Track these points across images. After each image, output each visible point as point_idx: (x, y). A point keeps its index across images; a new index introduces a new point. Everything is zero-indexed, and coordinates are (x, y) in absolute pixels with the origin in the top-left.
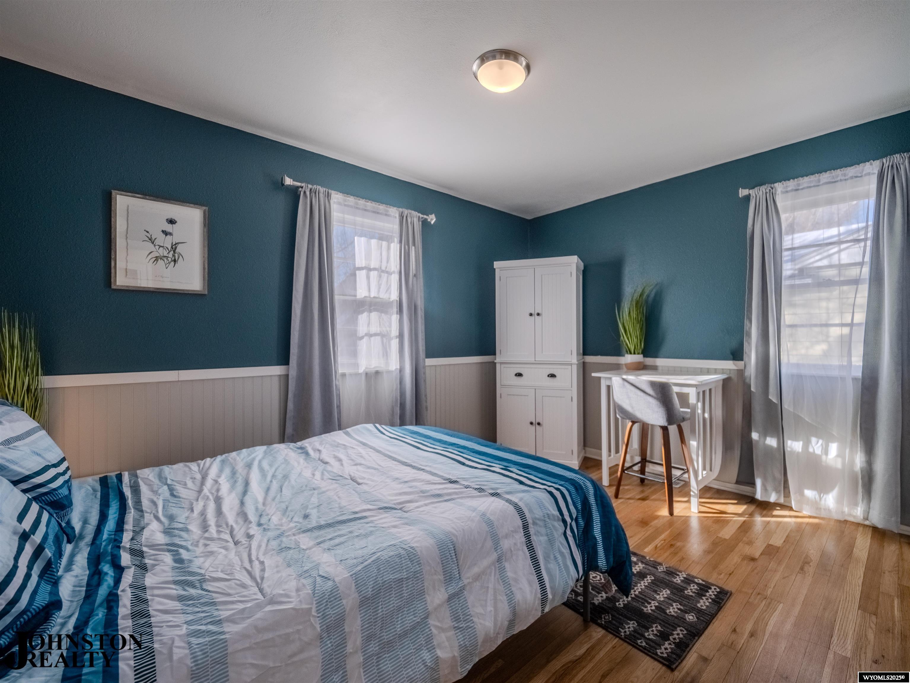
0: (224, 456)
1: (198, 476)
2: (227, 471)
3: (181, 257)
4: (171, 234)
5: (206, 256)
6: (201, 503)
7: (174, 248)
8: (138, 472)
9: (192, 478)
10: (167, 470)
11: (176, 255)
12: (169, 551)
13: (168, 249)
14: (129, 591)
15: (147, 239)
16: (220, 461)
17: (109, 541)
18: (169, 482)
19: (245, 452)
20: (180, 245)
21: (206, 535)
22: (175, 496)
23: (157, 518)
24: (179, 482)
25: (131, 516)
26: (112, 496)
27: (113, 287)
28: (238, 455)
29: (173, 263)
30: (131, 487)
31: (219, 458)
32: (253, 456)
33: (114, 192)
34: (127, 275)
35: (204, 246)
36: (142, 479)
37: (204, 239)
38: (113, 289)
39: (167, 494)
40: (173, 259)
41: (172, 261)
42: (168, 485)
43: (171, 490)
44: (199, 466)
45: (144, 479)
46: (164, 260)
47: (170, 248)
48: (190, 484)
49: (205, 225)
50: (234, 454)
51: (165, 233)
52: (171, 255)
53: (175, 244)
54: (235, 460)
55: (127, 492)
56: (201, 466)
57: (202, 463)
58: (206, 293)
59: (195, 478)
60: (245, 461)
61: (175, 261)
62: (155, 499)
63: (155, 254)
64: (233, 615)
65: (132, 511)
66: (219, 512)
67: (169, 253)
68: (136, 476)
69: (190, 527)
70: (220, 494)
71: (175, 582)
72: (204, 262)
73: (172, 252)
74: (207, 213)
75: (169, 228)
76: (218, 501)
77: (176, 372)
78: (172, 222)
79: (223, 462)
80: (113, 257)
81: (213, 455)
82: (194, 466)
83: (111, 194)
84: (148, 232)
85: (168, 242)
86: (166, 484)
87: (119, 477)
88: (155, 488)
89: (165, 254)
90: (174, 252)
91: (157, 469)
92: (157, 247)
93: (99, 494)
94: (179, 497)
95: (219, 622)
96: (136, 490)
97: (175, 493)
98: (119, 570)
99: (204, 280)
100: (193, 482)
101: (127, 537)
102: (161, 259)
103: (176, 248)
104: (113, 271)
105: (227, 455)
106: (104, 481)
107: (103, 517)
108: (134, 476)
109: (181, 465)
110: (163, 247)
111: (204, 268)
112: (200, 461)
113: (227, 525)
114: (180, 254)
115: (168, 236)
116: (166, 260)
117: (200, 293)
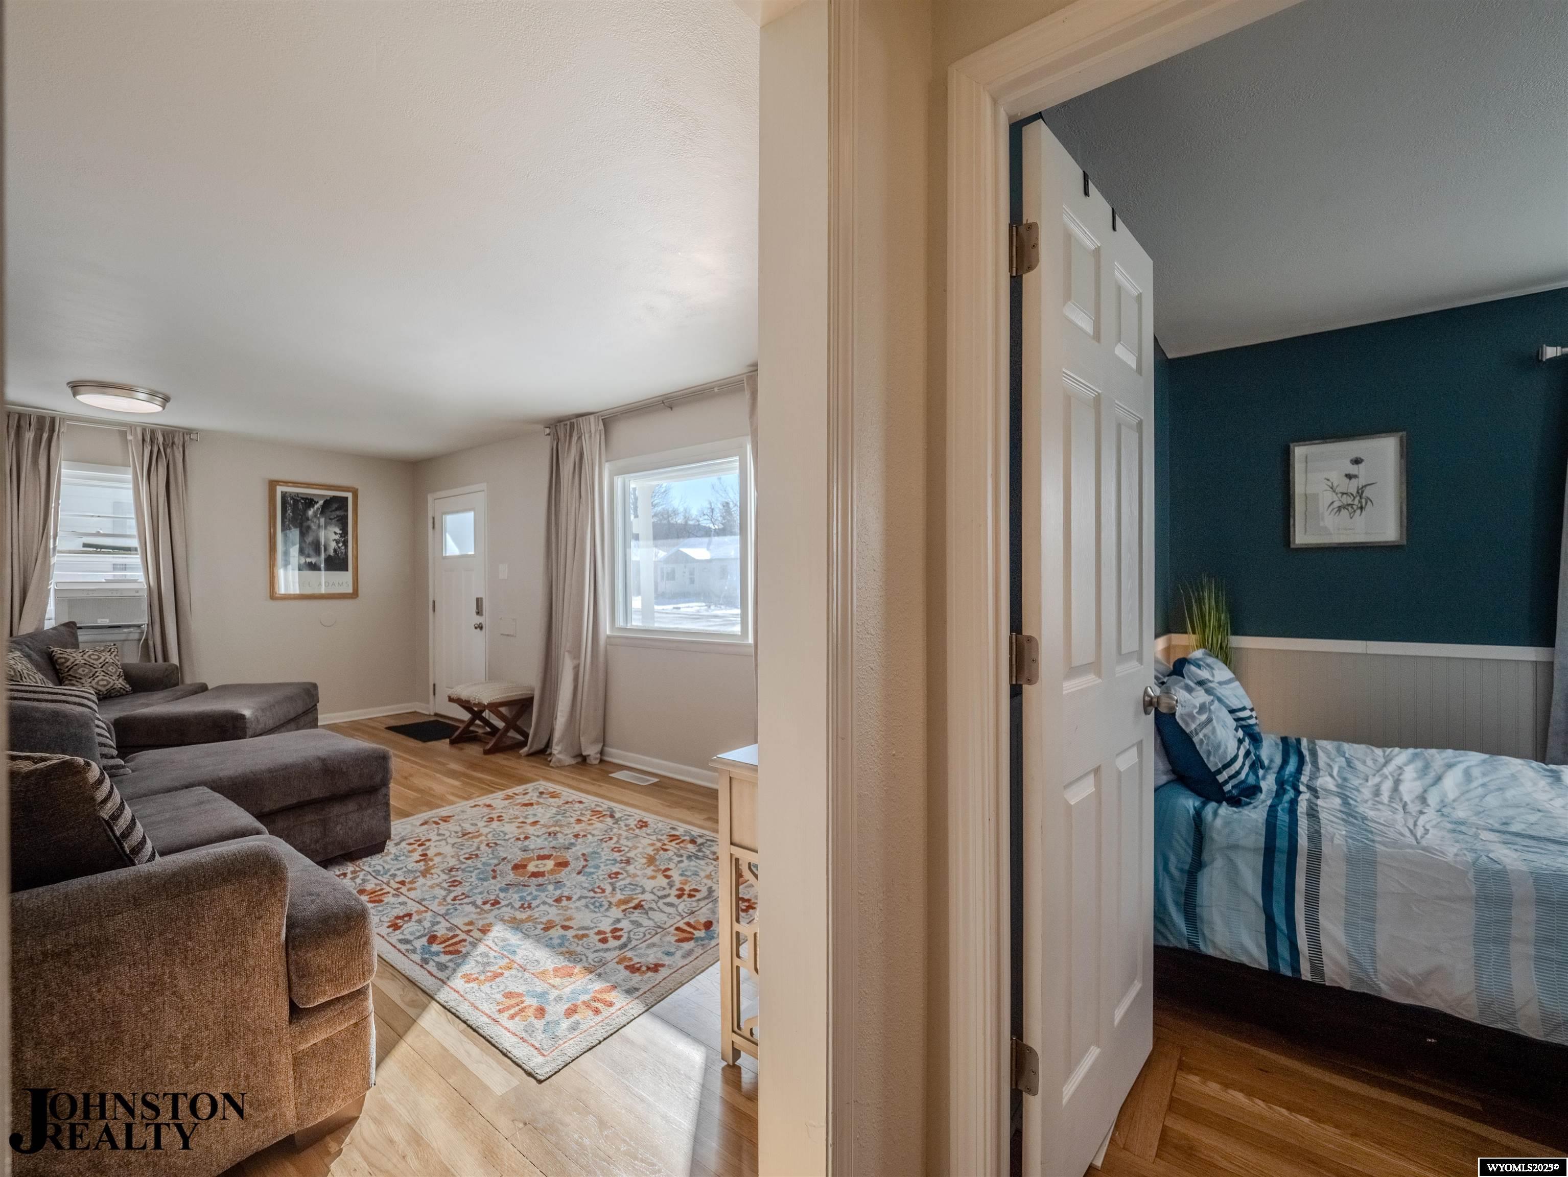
0: (1419, 750)
1: (1382, 760)
2: (1419, 764)
3: (1369, 502)
4: (1356, 476)
5: (1405, 494)
6: (1377, 779)
7: (1360, 492)
8: (1316, 741)
9: (1373, 759)
10: (1346, 746)
11: (1363, 501)
12: (1339, 797)
13: (1352, 495)
14: (1305, 802)
15: (1329, 489)
16: (1412, 754)
17: (1291, 775)
18: (1347, 755)
19: (1450, 752)
20: (1368, 488)
21: (1377, 799)
22: (1351, 767)
23: (1331, 776)
24: (1358, 759)
25: (1308, 769)
26: (1292, 751)
27: (1292, 546)
28: (1438, 753)
29: (1359, 511)
30: (1309, 750)
31: (1411, 751)
32: (1461, 759)
33: (1292, 445)
34: (1306, 531)
35: (1401, 483)
36: (1319, 746)
37: (1401, 473)
38: (1292, 549)
39: (1344, 764)
40: (1359, 505)
41: (1358, 508)
42: (1346, 758)
43: (1349, 763)
44: (1384, 752)
45: (1321, 747)
46: (1347, 509)
47: (1355, 494)
48: (1370, 762)
49: (1402, 456)
50: (1433, 751)
51: (1349, 477)
52: (1356, 502)
53: (1363, 487)
54: (1432, 756)
55: (1306, 753)
56: (1387, 754)
57: (1388, 750)
58: (1405, 542)
59: (1376, 760)
60: (1446, 761)
61: (1361, 508)
62: (1331, 763)
63: (1336, 504)
64: (1389, 842)
65: (1310, 765)
66: (1396, 789)
67: (1354, 499)
68: (1315, 744)
69: (1362, 790)
70: (1401, 777)
71: (1341, 811)
72: (1401, 503)
73: (1358, 498)
74: (1405, 441)
75: (1353, 469)
76: (1397, 782)
77: (1364, 642)
78: (1357, 461)
79: (1415, 756)
80: (1292, 514)
81: (1404, 745)
82: (1378, 752)
83: (1289, 447)
84: (1328, 480)
85: (1353, 486)
86: (1344, 756)
87: (1298, 741)
88: (1333, 756)
89: (1350, 502)
90: (1361, 498)
91: (1336, 743)
92: (1340, 495)
93: (1281, 747)
94: (1356, 769)
95: (1373, 841)
96: (1314, 754)
97: (1352, 765)
98: (1298, 793)
99: (1401, 526)
100: (1374, 763)
101: (1304, 779)
102: (1344, 508)
103: (1362, 492)
104: (1292, 529)
105: (1423, 750)
106: (1284, 740)
107: (1285, 762)
108: (1312, 742)
109: (1363, 746)
110: (1346, 494)
111: (1401, 512)
112: (1386, 749)
113: (1401, 800)
114: (1368, 499)
115: (1353, 480)
116: (1350, 508)
117: (1396, 544)
